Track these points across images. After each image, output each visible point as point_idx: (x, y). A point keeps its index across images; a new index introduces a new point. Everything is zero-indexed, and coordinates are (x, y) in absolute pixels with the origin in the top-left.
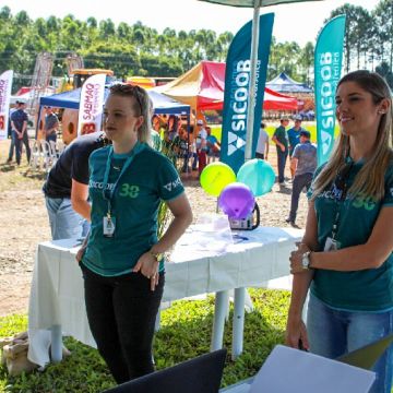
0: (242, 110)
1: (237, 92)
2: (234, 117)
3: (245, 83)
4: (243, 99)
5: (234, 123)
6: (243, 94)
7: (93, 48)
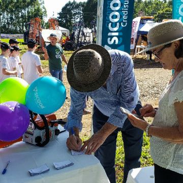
0: (116, 29)
1: (111, 15)
2: (109, 34)
3: (118, 8)
4: (116, 20)
5: (109, 39)
6: (116, 17)
7: (164, 10)
